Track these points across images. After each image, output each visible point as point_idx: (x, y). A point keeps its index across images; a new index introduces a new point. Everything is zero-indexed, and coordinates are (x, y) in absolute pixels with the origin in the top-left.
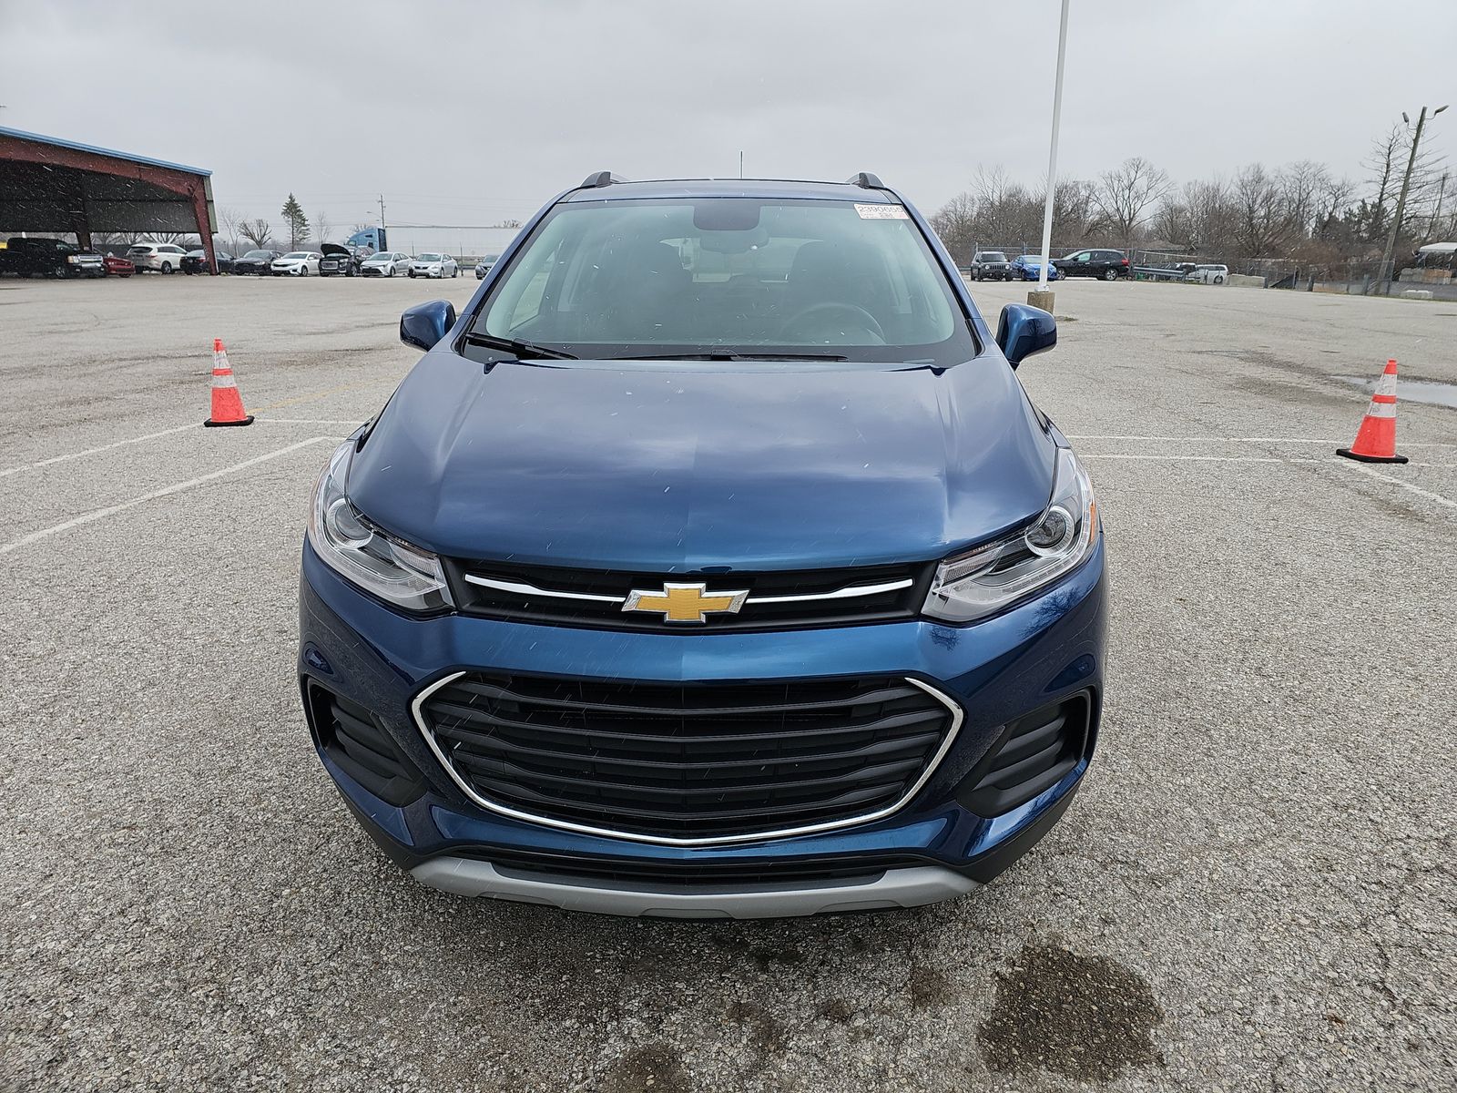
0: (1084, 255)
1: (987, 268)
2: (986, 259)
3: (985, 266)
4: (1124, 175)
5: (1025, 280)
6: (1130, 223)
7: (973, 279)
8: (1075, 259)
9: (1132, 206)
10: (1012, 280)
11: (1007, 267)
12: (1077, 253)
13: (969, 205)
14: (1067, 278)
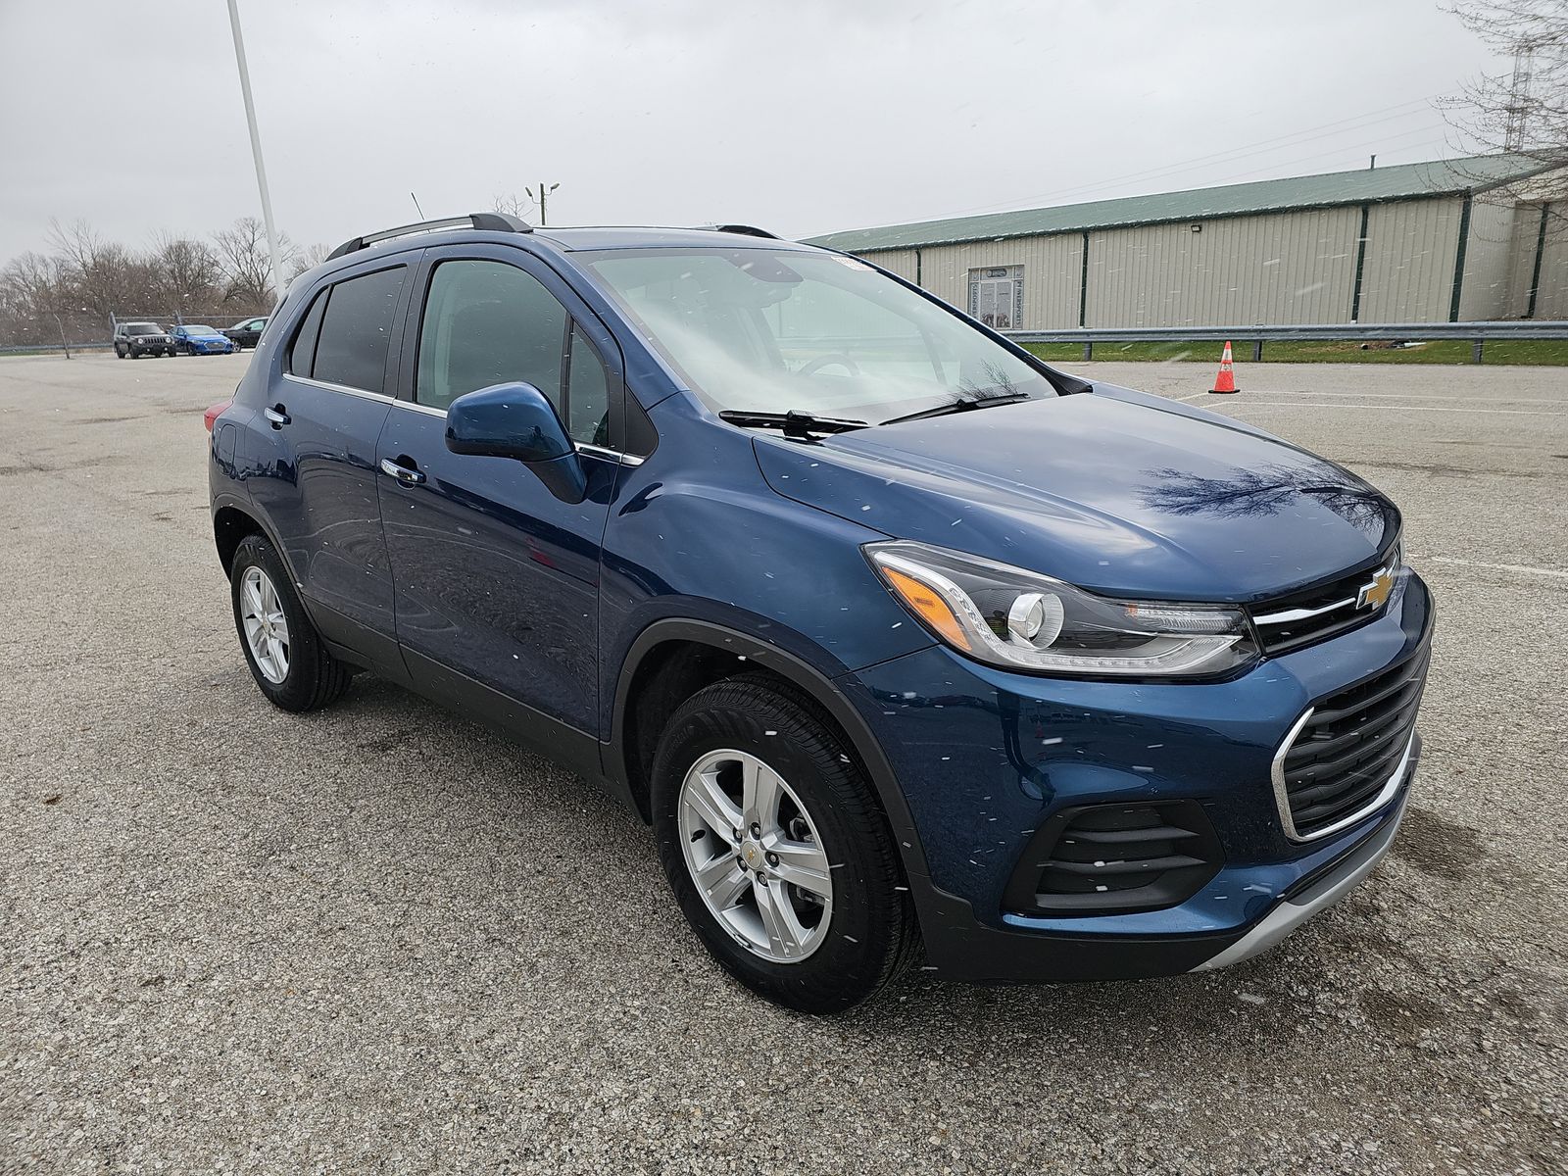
0: (257, 324)
1: (141, 342)
2: (134, 331)
3: (137, 339)
4: (238, 235)
5: (195, 355)
6: (261, 289)
7: (122, 356)
8: (247, 328)
9: (259, 271)
10: (175, 356)
11: (168, 341)
12: (246, 322)
13: (40, 269)
14: (242, 350)
